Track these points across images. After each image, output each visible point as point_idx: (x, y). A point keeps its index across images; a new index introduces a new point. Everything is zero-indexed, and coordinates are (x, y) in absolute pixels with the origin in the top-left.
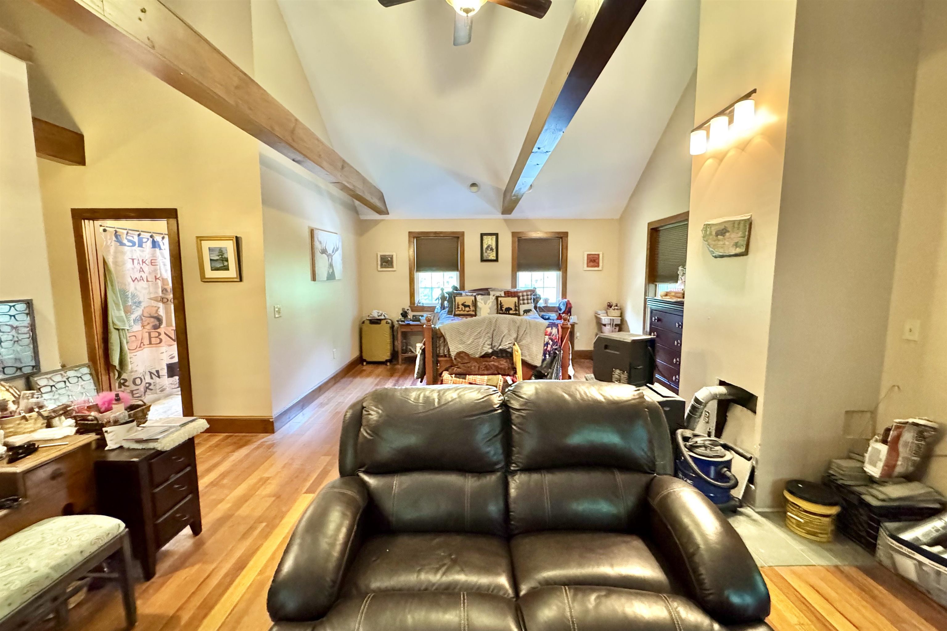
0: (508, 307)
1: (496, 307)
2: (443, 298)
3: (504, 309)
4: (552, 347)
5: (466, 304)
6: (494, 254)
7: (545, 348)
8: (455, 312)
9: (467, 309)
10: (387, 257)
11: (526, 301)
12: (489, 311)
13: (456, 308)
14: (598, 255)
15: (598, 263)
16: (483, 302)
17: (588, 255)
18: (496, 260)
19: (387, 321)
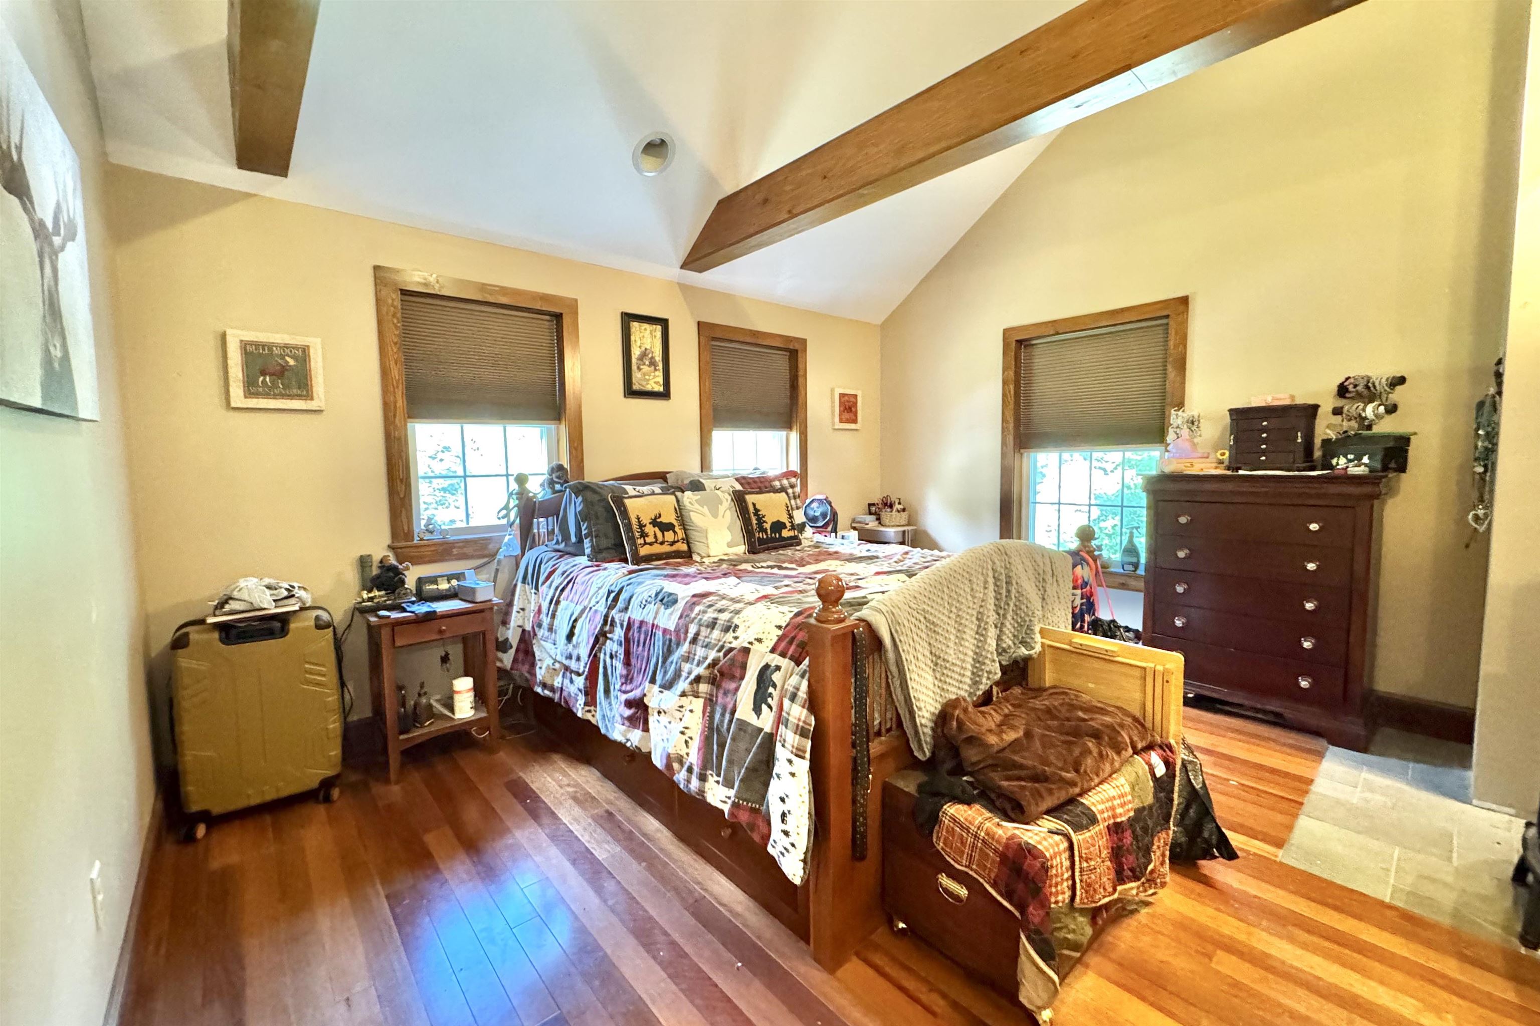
1: (738, 524)
2: (531, 511)
6: (660, 376)
8: (635, 553)
10: (278, 351)
12: (727, 537)
13: (637, 535)
14: (856, 396)
15: (856, 415)
17: (842, 395)
18: (665, 395)
19: (317, 618)
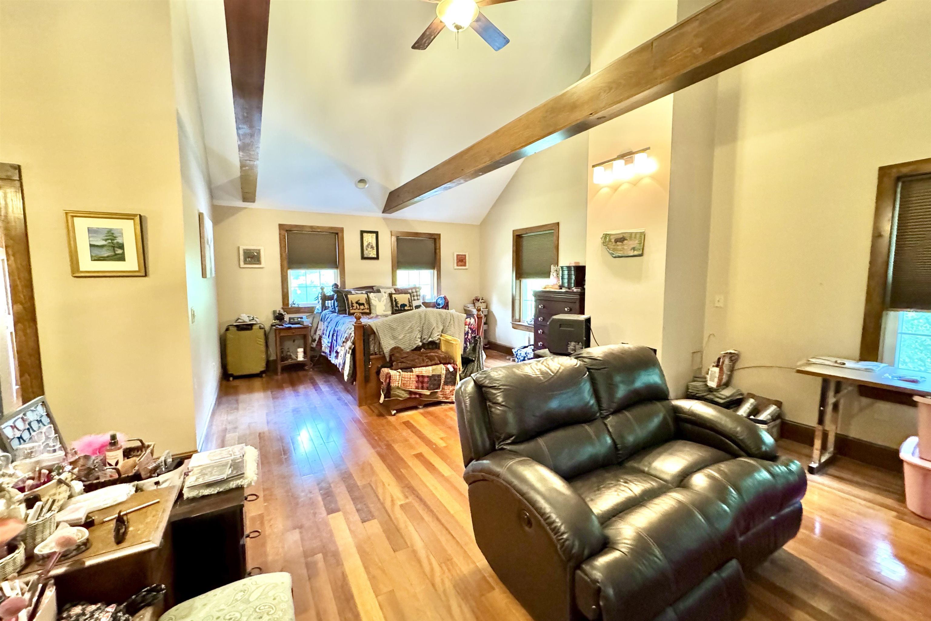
0: (402, 303)
1: (390, 304)
2: (325, 298)
3: (399, 305)
4: (471, 335)
5: (360, 302)
6: (375, 252)
7: (466, 336)
8: (349, 312)
9: (362, 307)
10: (252, 251)
11: (416, 298)
12: (384, 308)
13: (350, 306)
14: (465, 255)
15: (465, 263)
16: (377, 299)
17: (457, 255)
18: (377, 258)
19: (260, 326)
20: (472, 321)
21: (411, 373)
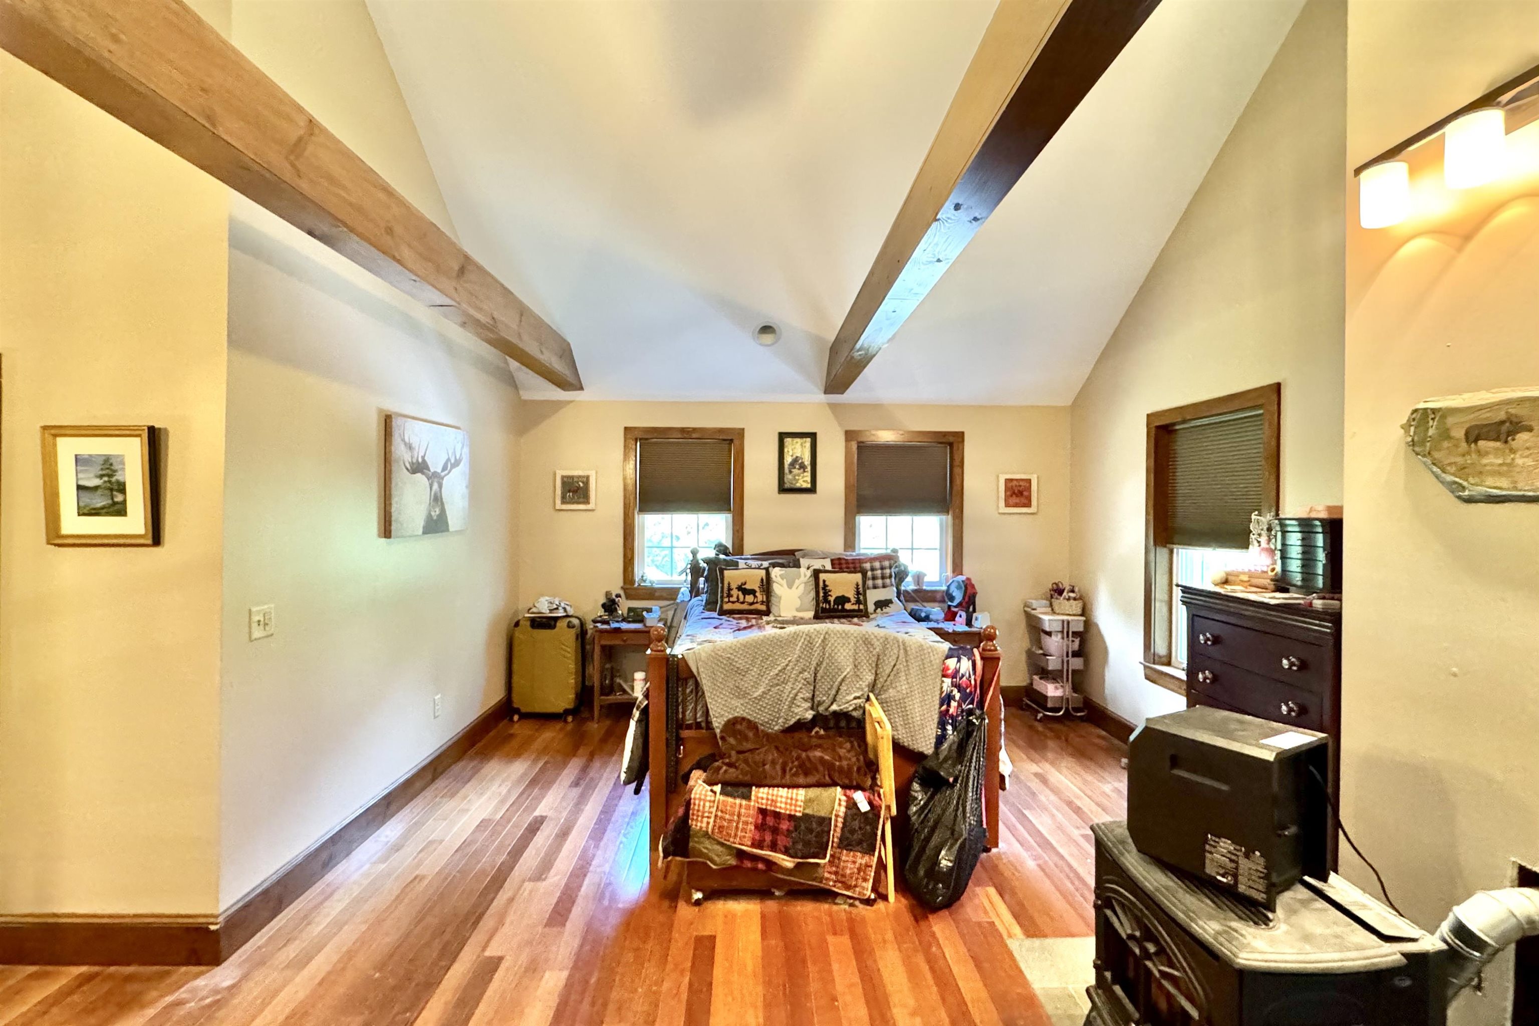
0: (840, 595)
1: (812, 595)
2: (696, 571)
3: (832, 599)
4: (959, 705)
5: (747, 587)
6: (808, 476)
7: (944, 707)
8: (721, 607)
9: (750, 598)
10: (575, 480)
11: (879, 582)
12: (798, 603)
13: (725, 595)
14: (1029, 481)
15: (1029, 499)
16: (784, 582)
17: (1008, 481)
18: (812, 490)
19: (569, 622)
20: (965, 665)
21: (744, 802)
